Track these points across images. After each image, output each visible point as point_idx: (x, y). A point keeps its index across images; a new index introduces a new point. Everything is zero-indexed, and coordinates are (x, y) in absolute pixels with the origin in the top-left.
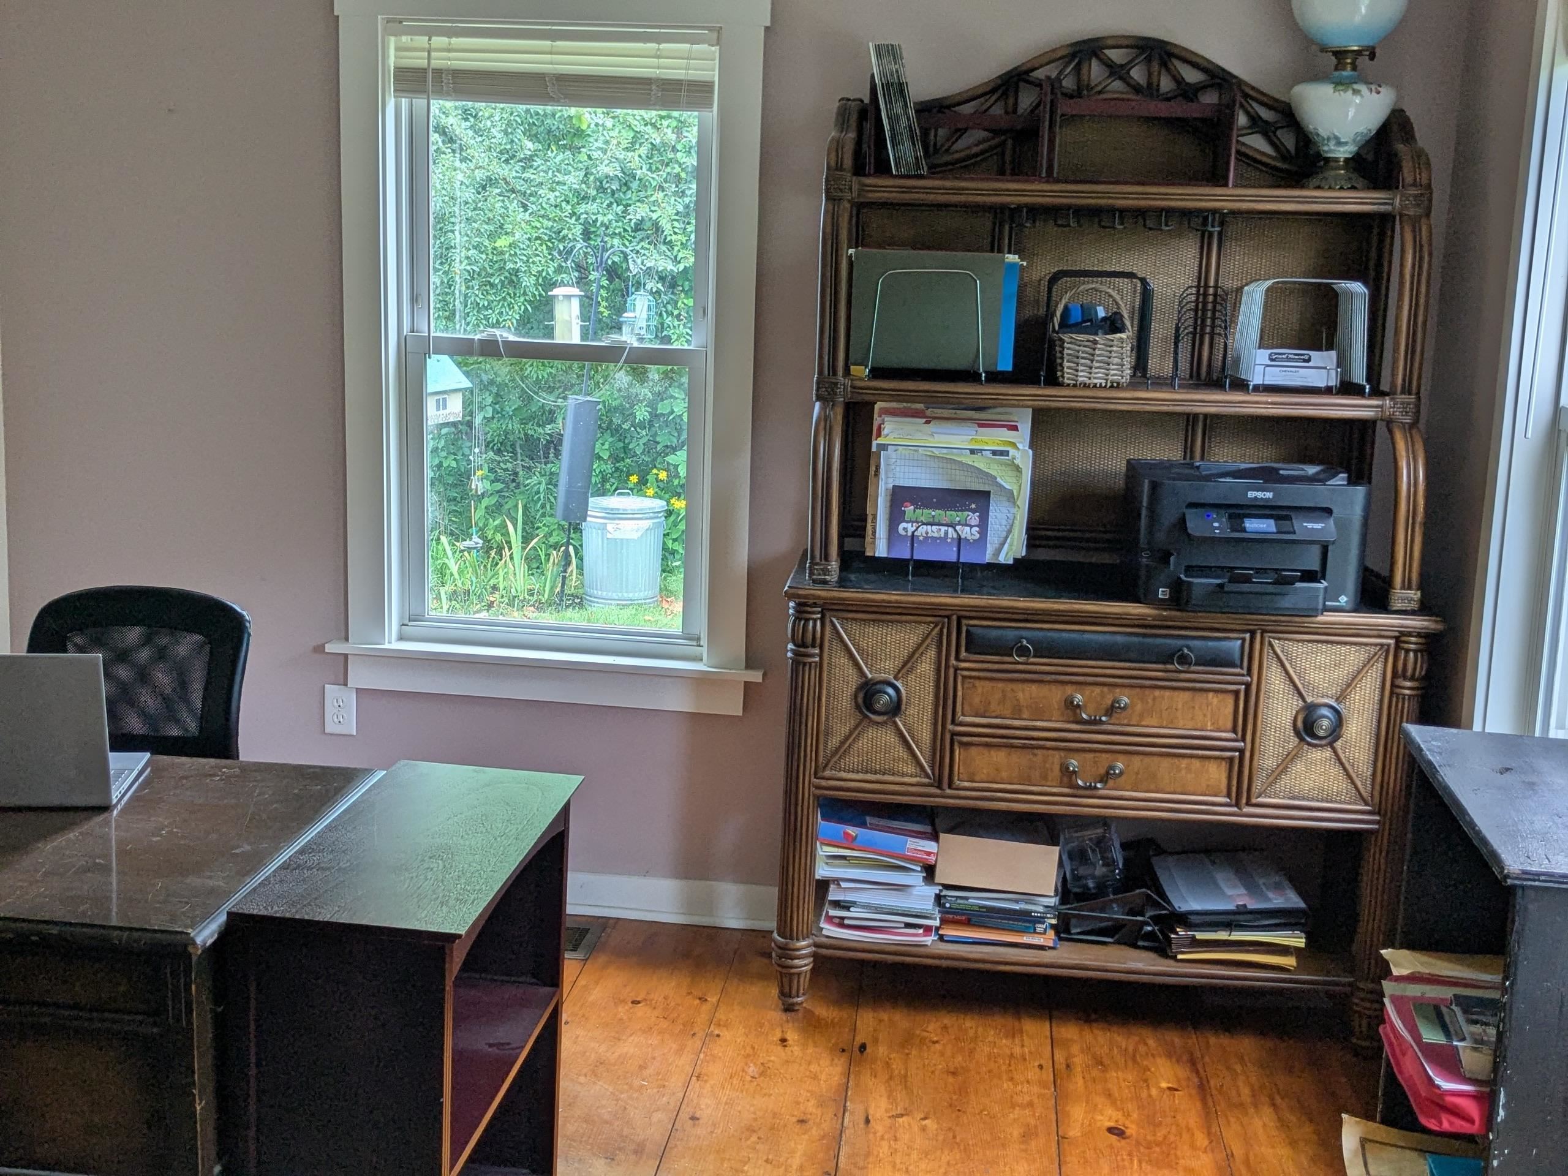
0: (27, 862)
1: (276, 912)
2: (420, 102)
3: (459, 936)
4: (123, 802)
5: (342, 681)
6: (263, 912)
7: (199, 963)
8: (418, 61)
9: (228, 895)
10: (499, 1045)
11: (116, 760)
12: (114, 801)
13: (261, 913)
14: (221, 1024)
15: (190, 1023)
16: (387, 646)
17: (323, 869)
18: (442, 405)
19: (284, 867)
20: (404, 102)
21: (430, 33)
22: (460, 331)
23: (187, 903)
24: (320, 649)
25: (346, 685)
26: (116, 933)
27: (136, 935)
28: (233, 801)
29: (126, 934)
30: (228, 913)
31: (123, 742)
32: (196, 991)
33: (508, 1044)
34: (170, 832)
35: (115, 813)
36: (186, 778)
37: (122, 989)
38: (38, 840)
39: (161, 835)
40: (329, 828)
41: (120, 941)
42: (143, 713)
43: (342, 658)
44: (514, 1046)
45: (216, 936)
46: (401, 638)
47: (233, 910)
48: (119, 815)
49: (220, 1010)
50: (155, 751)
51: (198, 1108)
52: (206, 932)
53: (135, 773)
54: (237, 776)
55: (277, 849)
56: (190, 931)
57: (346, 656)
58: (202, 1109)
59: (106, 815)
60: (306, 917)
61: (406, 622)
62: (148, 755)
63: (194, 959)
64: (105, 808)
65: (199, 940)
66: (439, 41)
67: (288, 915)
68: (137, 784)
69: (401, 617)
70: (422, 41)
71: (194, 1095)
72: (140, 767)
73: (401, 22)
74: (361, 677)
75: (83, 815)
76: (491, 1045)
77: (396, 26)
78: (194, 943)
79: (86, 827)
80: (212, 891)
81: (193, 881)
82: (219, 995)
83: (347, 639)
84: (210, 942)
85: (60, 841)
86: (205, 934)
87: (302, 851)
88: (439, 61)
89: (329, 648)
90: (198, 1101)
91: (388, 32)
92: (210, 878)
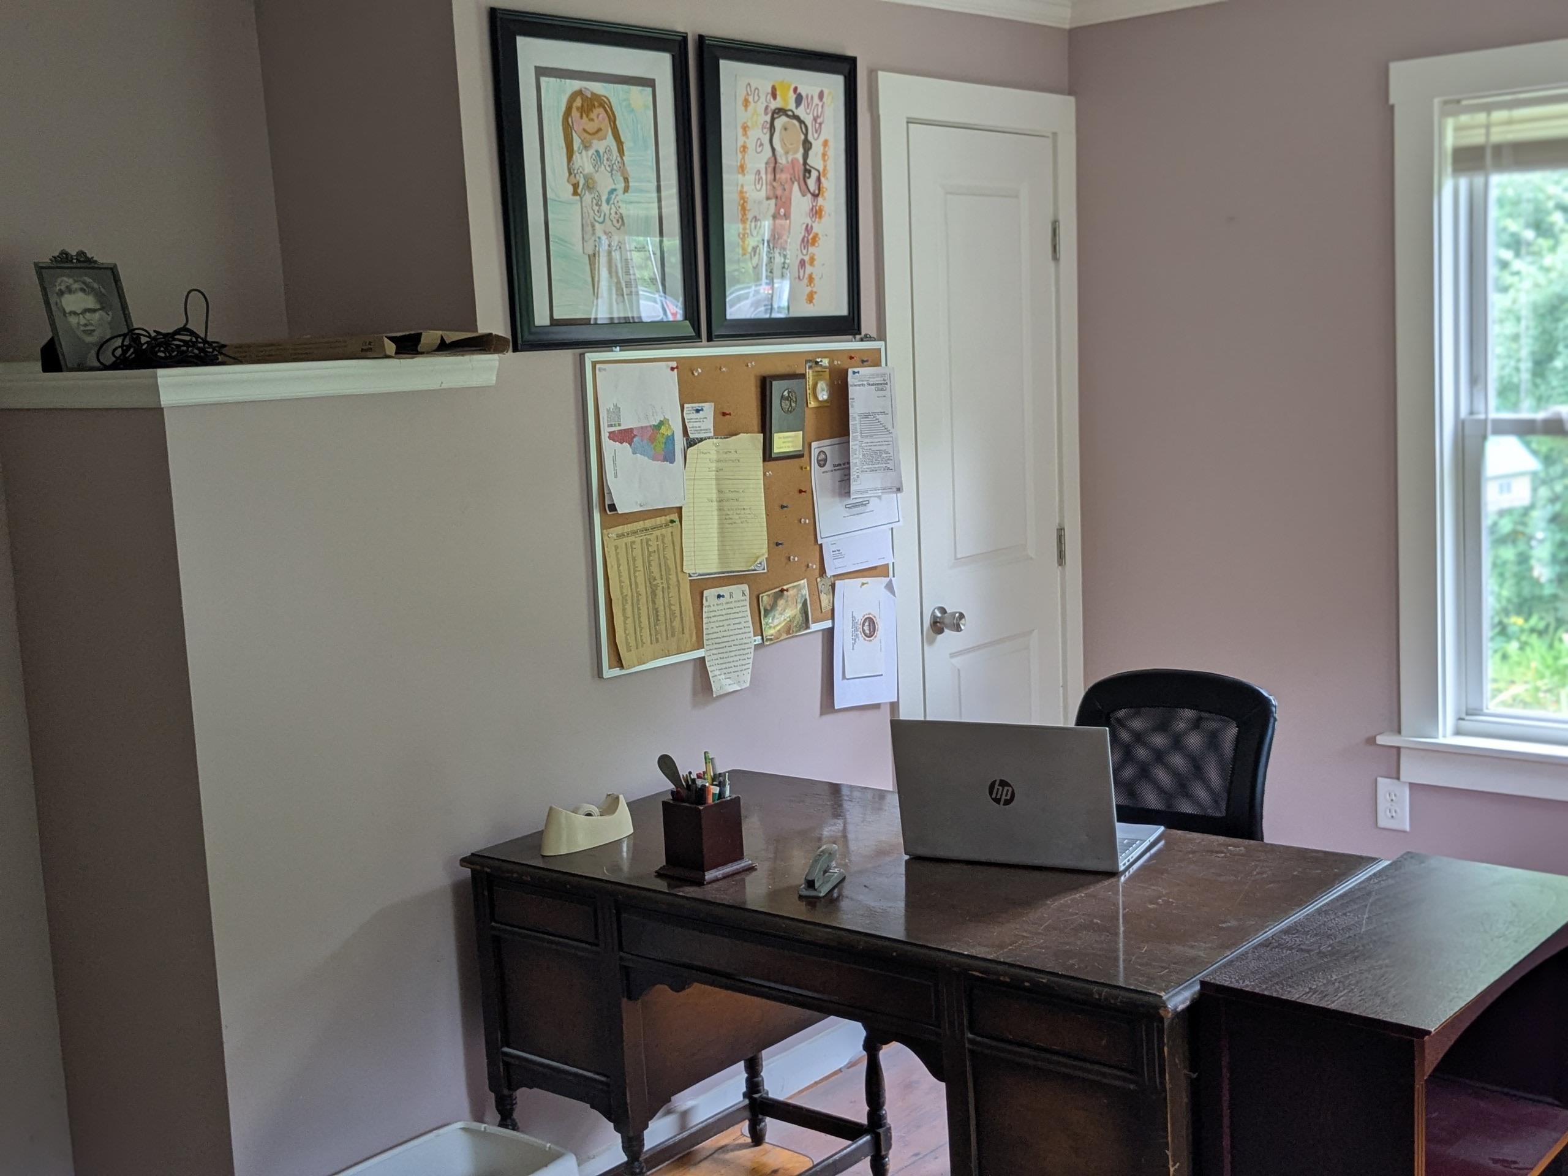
0: (1033, 915)
1: (1247, 986)
2: (1479, 180)
3: (1428, 1033)
4: (1132, 870)
5: (1395, 775)
6: (1235, 985)
7: (1171, 1025)
8: (1477, 138)
9: (1205, 964)
10: (1504, 1162)
11: (1123, 831)
12: (1122, 868)
13: (1232, 985)
14: (1196, 1090)
15: (1163, 1083)
16: (1441, 740)
17: (1302, 950)
18: (1506, 488)
19: (1266, 944)
20: (1463, 182)
21: (1488, 108)
22: (1527, 412)
23: (1165, 968)
24: (1372, 741)
25: (1398, 778)
26: (1096, 988)
27: (1115, 992)
28: (1233, 878)
29: (1106, 990)
30: (1203, 984)
31: (1133, 814)
32: (1168, 1052)
33: (1515, 1162)
34: (1167, 902)
35: (1123, 879)
36: (1193, 852)
37: (1104, 1042)
38: (1047, 897)
39: (1158, 904)
40: (1319, 911)
41: (1100, 995)
42: (1160, 790)
43: (1394, 751)
44: (1520, 1165)
45: (1188, 1003)
46: (1458, 732)
47: (1207, 979)
48: (1126, 882)
49: (1195, 1076)
50: (1169, 826)
51: (1172, 1170)
52: (1179, 998)
53: (1147, 844)
54: (1242, 855)
55: (1263, 927)
56: (1162, 994)
57: (1398, 749)
58: (1174, 1171)
59: (1113, 880)
60: (1275, 995)
61: (1463, 716)
62: (1162, 828)
63: (1166, 1023)
64: (1114, 874)
65: (1170, 1006)
66: (1499, 115)
67: (1257, 990)
68: (1148, 855)
69: (1458, 711)
70: (1481, 117)
71: (1168, 1156)
72: (1152, 838)
73: (1458, 101)
74: (1413, 771)
75: (1091, 878)
76: (1495, 1161)
77: (1454, 106)
78: (1166, 1007)
79: (1092, 889)
80: (1193, 961)
81: (1177, 949)
82: (1194, 1062)
83: (1399, 732)
84: (1181, 1007)
85: (1067, 899)
86: (1178, 1000)
87: (1287, 931)
88: (1499, 135)
89: (1381, 740)
90: (1171, 1163)
91: (1445, 114)
92: (1192, 947)
